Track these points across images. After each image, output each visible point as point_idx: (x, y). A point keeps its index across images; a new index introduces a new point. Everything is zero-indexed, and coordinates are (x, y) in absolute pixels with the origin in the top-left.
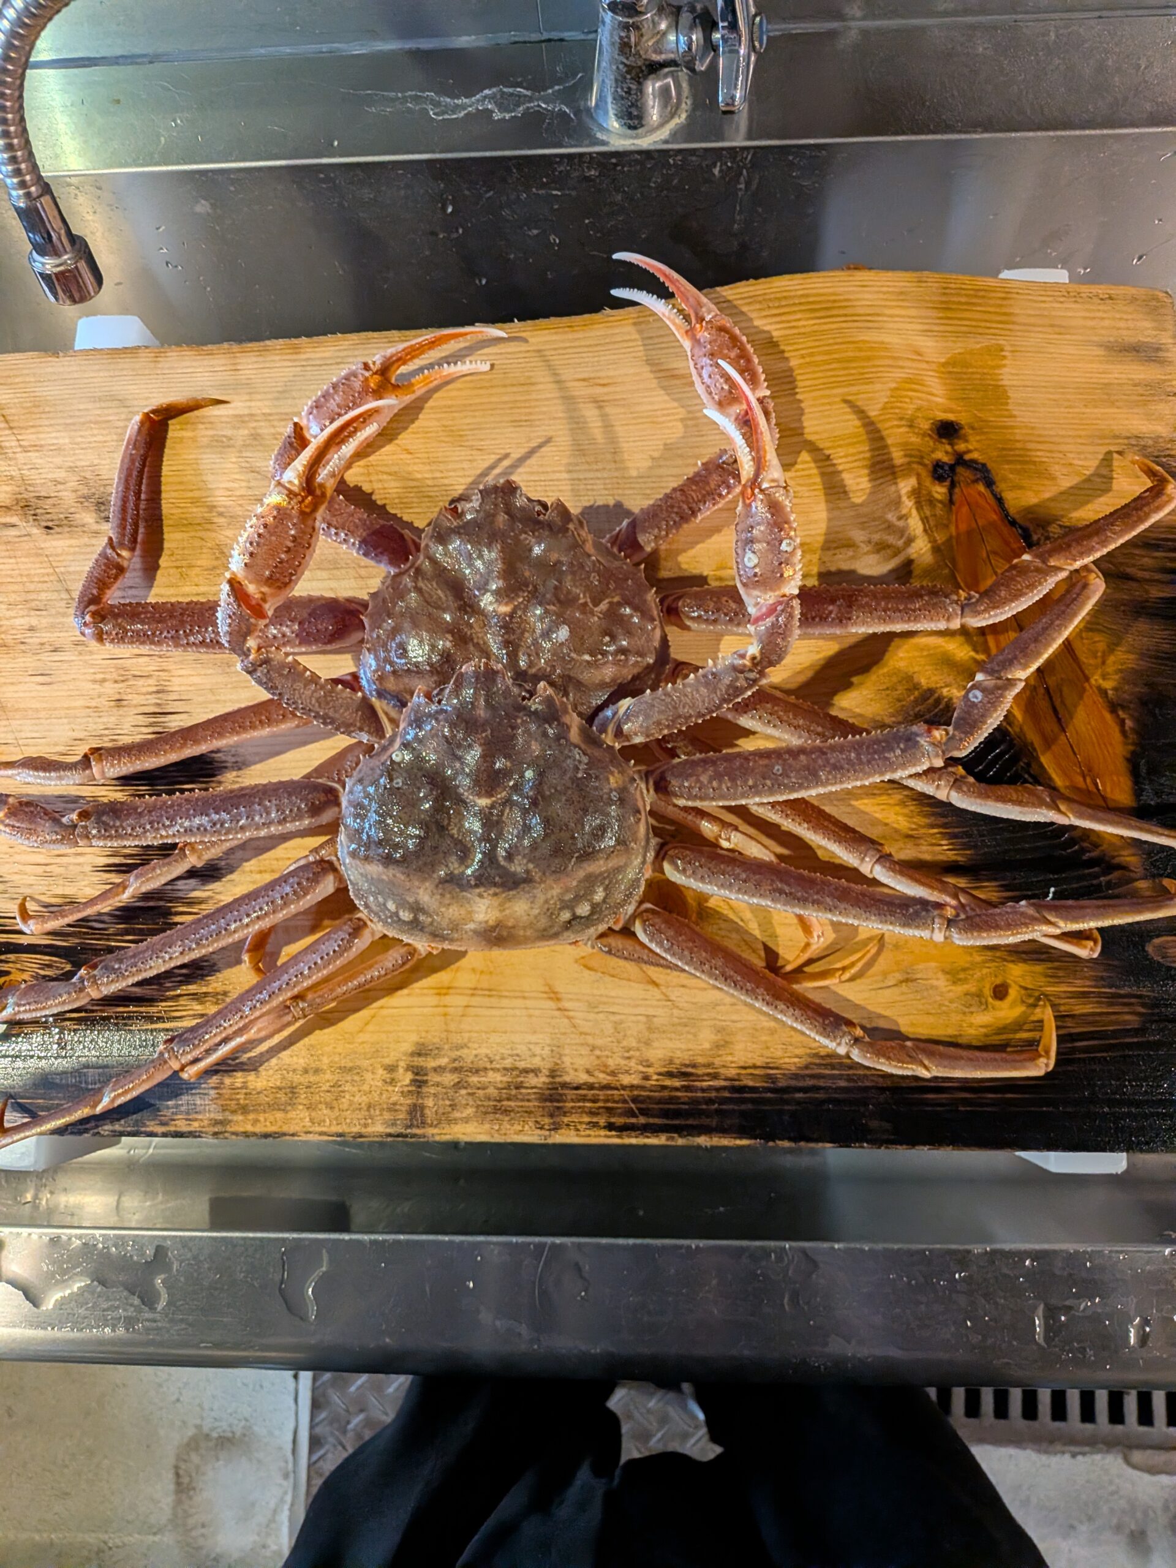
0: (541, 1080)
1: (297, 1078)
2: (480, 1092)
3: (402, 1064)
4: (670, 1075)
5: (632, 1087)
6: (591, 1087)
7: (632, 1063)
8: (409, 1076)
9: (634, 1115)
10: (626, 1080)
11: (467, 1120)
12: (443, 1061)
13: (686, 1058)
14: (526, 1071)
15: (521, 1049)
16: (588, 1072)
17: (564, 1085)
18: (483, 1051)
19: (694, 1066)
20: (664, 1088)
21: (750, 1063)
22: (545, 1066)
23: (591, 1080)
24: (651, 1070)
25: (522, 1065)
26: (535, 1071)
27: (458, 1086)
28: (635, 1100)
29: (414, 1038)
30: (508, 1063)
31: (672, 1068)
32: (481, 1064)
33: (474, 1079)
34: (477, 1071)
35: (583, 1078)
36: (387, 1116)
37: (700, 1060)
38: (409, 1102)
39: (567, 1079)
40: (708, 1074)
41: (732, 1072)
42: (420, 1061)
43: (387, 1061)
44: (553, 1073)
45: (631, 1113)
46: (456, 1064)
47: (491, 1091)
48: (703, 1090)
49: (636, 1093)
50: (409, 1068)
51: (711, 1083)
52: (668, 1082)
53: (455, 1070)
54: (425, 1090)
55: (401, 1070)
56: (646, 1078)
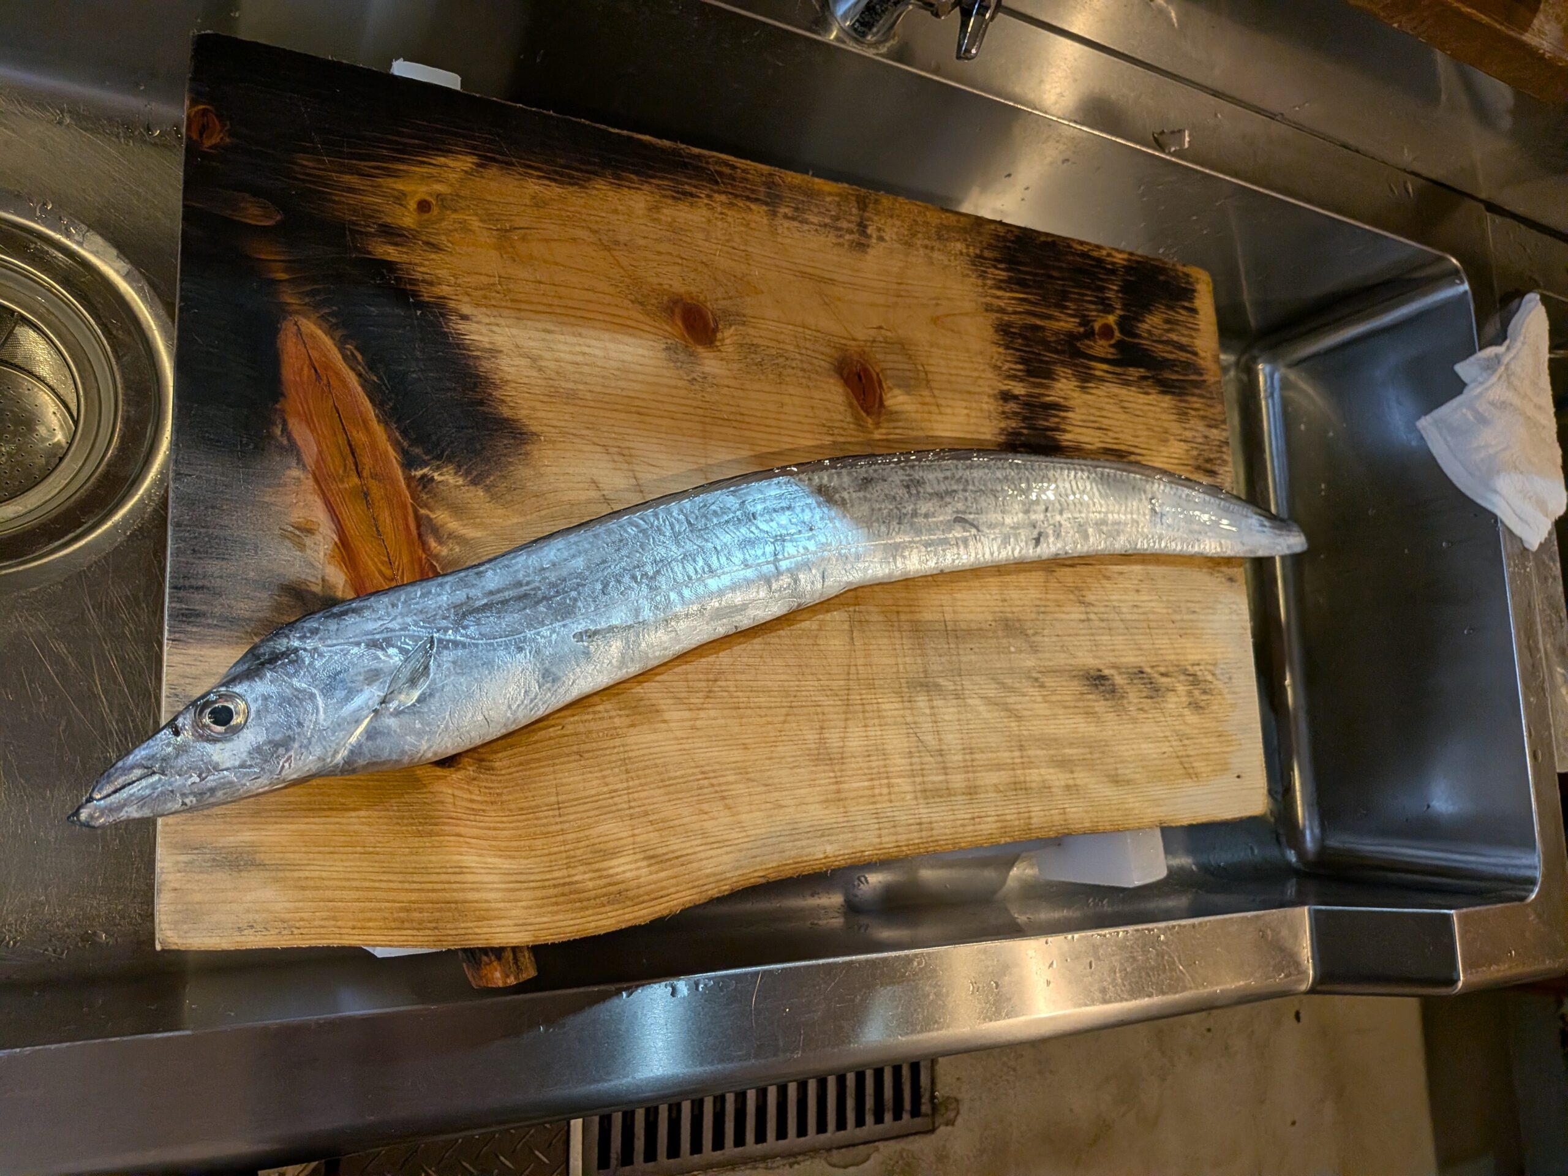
0: (783, 210)
1: (937, 244)
2: (823, 210)
3: (874, 241)
4: (692, 195)
5: (720, 192)
6: (748, 198)
7: (719, 209)
8: (869, 231)
9: (716, 171)
10: (723, 198)
11: (830, 194)
12: (847, 237)
13: (681, 206)
14: (793, 219)
15: (797, 235)
16: (750, 209)
17: (766, 204)
18: (822, 238)
19: (674, 198)
20: (695, 187)
21: (632, 192)
22: (779, 221)
23: (748, 203)
24: (706, 201)
25: (796, 224)
26: (786, 217)
27: (837, 218)
28: (717, 183)
29: (868, 257)
30: (806, 227)
31: (690, 199)
32: (823, 229)
33: (827, 220)
34: (826, 225)
35: (753, 206)
36: (880, 208)
37: (670, 201)
38: (867, 214)
39: (765, 208)
40: (664, 189)
41: (645, 187)
42: (863, 240)
43: (883, 244)
44: (774, 214)
45: (720, 174)
46: (840, 233)
47: (816, 210)
48: (667, 179)
49: (716, 188)
50: (869, 237)
51: (661, 182)
52: (694, 190)
53: (839, 229)
54: (859, 220)
55: (874, 236)
56: (709, 196)
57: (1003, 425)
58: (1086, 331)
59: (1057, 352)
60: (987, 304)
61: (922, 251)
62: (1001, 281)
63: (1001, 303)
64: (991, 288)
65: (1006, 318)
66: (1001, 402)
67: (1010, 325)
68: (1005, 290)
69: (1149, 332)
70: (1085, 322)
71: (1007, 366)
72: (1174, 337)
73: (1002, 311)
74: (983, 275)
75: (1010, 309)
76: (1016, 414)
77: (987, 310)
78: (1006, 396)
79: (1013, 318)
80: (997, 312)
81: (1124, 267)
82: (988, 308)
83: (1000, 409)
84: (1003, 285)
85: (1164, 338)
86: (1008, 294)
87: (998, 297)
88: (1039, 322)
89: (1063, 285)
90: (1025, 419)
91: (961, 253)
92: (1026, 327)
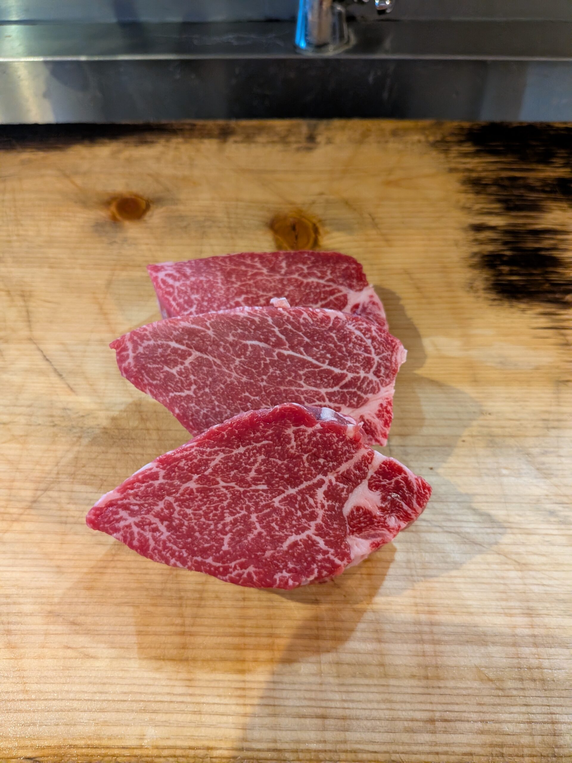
1: (392, 139)
3: (322, 144)
8: (318, 140)
11: (282, 126)
12: (295, 145)
14: (242, 142)
15: (245, 150)
18: (269, 149)
22: (229, 145)
25: (245, 144)
26: (236, 142)
27: (285, 137)
30: (254, 145)
32: (270, 144)
33: (276, 139)
34: (273, 142)
36: (331, 128)
38: (317, 131)
39: (216, 140)
42: (311, 146)
43: (332, 145)
44: (225, 142)
46: (287, 144)
47: (265, 135)
49: (174, 136)
50: (318, 143)
54: (308, 135)
57: (476, 249)
59: (544, 192)
60: (451, 168)
61: (375, 145)
62: (468, 153)
63: (468, 166)
64: (455, 158)
65: (476, 175)
66: (472, 233)
67: (480, 179)
68: (472, 158)
71: (477, 207)
73: (470, 171)
74: (446, 151)
75: (480, 169)
76: (493, 241)
77: (451, 172)
78: (479, 228)
79: (484, 174)
80: (464, 172)
82: (452, 170)
83: (471, 238)
84: (470, 155)
86: (477, 160)
87: (464, 163)
88: (518, 174)
90: (505, 243)
91: (419, 141)
92: (502, 179)
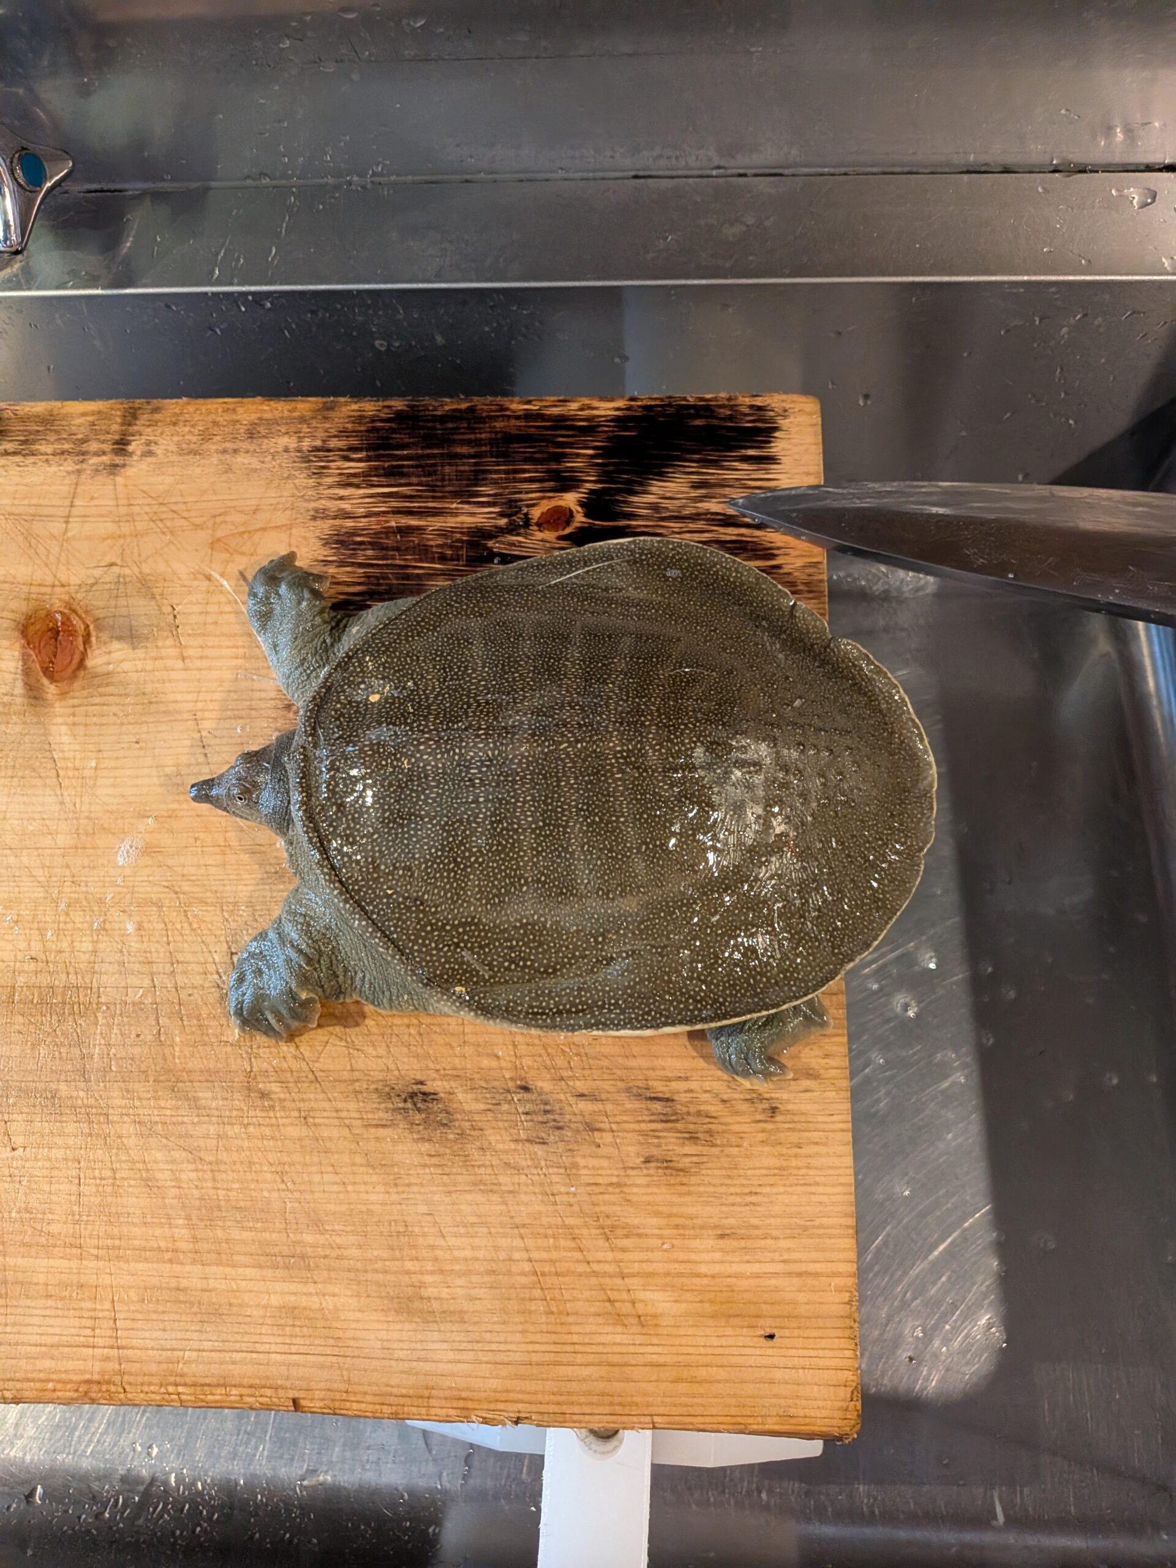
1: (245, 445)
2: (63, 437)
3: (135, 458)
8: (130, 448)
11: (82, 416)
12: (94, 460)
14: (14, 453)
18: (53, 468)
25: (17, 459)
27: (83, 441)
29: (120, 480)
30: (31, 460)
32: (57, 458)
33: (67, 446)
34: (64, 452)
36: (159, 417)
38: (135, 428)
42: (118, 460)
43: (150, 459)
46: (83, 458)
47: (53, 438)
50: (130, 455)
53: (84, 453)
54: (117, 437)
55: (139, 453)
58: (511, 523)
59: (443, 558)
60: (316, 510)
61: (215, 459)
62: (355, 475)
63: (346, 506)
64: (330, 487)
65: (349, 523)
67: (354, 532)
68: (358, 486)
69: (655, 507)
70: (511, 508)
72: (713, 506)
73: (346, 515)
74: (319, 473)
75: (361, 511)
77: (314, 518)
79: (363, 523)
80: (335, 518)
81: (616, 419)
82: (319, 515)
84: (355, 480)
85: (687, 512)
86: (362, 491)
87: (341, 498)
88: (413, 522)
89: (476, 464)
91: (286, 450)
92: (388, 532)
